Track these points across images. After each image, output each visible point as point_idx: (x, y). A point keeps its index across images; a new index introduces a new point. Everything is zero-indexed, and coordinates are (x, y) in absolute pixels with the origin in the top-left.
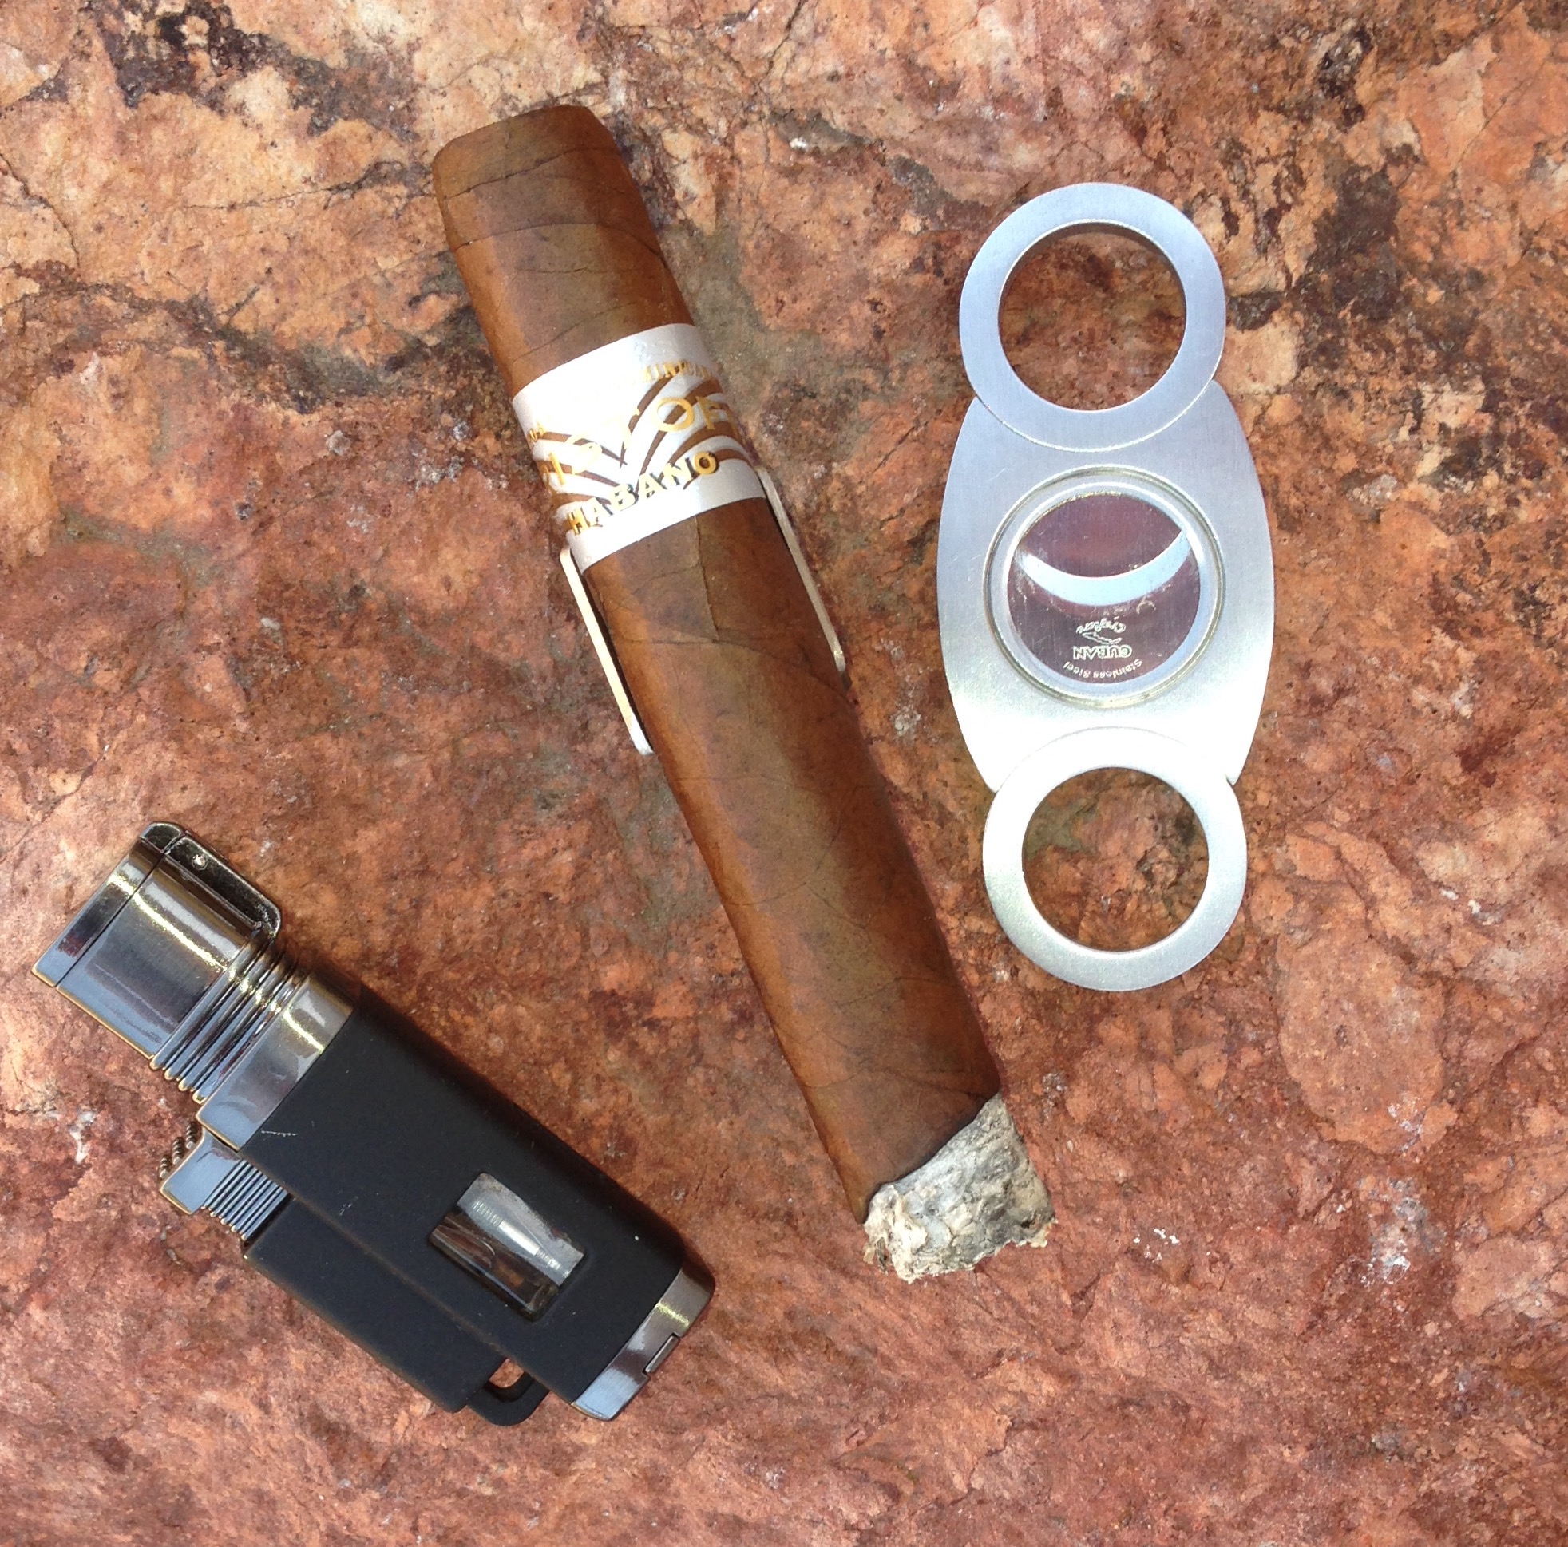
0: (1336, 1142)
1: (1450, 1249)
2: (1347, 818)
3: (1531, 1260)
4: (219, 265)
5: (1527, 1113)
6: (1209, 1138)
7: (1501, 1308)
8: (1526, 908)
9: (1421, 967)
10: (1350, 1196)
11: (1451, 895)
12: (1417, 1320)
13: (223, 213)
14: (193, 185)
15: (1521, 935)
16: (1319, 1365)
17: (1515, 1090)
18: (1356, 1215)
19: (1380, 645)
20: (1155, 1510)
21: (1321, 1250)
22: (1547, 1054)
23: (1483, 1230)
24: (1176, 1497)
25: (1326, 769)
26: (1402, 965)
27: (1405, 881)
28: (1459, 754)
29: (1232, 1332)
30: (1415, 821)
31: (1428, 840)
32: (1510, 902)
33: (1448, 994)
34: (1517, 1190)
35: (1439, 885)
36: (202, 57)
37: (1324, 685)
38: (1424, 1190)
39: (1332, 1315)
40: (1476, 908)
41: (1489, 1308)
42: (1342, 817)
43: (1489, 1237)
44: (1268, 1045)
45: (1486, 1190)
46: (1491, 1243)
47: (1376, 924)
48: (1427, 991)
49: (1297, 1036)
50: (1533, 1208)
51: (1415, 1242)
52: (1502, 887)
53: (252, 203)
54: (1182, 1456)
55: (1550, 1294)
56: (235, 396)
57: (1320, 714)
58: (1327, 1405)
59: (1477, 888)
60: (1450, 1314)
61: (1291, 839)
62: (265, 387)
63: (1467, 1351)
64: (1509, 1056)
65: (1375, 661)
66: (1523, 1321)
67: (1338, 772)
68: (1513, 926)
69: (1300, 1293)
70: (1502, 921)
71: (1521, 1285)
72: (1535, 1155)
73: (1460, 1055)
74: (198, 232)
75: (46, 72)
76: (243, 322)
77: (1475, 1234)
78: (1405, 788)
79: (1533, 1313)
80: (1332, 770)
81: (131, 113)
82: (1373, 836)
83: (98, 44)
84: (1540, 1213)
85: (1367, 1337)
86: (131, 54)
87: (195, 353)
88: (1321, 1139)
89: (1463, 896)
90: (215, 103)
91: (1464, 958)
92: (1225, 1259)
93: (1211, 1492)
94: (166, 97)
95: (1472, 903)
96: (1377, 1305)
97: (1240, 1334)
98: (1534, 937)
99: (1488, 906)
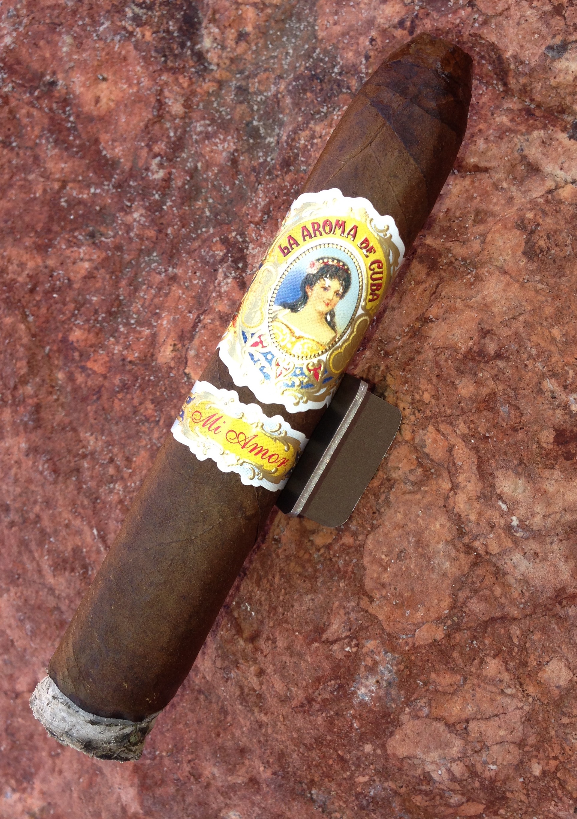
0: (367, 611)
1: (402, 710)
2: (466, 431)
3: (448, 745)
5: (488, 659)
6: (299, 570)
7: (416, 761)
8: (548, 540)
9: (466, 540)
10: (357, 645)
11: (504, 507)
12: (363, 738)
15: (536, 554)
16: (298, 730)
17: (487, 642)
19: (543, 344)
20: (184, 757)
21: (327, 666)
22: (518, 632)
23: (426, 710)
24: (197, 756)
25: (467, 396)
26: (455, 532)
27: (480, 485)
28: (556, 430)
29: (261, 684)
30: (505, 453)
31: (506, 467)
32: (539, 531)
33: (475, 564)
34: (460, 700)
35: (500, 497)
37: (492, 347)
38: (402, 667)
39: (316, 706)
40: (515, 522)
41: (409, 758)
42: (462, 428)
43: (427, 716)
44: (360, 538)
45: (440, 689)
46: (428, 721)
47: (451, 501)
48: (462, 555)
49: (378, 542)
50: (464, 716)
51: (382, 693)
52: (538, 519)
54: (210, 737)
55: (449, 771)
57: (480, 362)
58: (295, 756)
59: (521, 511)
60: (383, 747)
61: (431, 428)
64: (493, 620)
65: (534, 351)
67: (474, 402)
68: (533, 545)
69: (304, 683)
70: (527, 539)
71: (434, 755)
72: (479, 686)
73: (464, 603)
77: (420, 710)
78: (509, 432)
80: (470, 398)
82: (476, 449)
84: (467, 721)
85: (330, 731)
88: (358, 605)
89: (511, 512)
91: (494, 548)
92: (274, 642)
93: (214, 765)
95: (514, 518)
96: (343, 716)
97: (264, 687)
98: (545, 559)
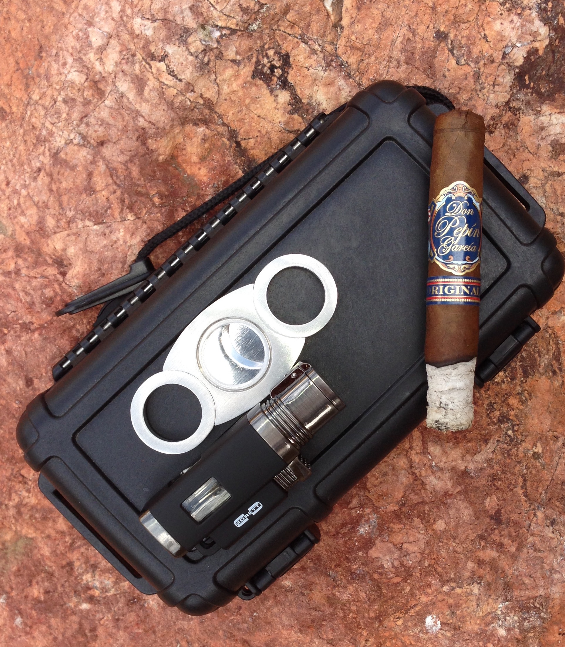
4: (246, 127)
13: (256, 116)
14: (253, 105)
18: (361, 516)
36: (275, 79)
53: (264, 119)
56: (230, 159)
62: (238, 161)
63: (365, 564)
66: (382, 566)
74: (247, 116)
75: (238, 58)
76: (243, 143)
79: (386, 566)
81: (251, 80)
83: (254, 60)
86: (260, 67)
87: (228, 142)
90: (271, 91)
94: (261, 82)
99: (436, 466)
